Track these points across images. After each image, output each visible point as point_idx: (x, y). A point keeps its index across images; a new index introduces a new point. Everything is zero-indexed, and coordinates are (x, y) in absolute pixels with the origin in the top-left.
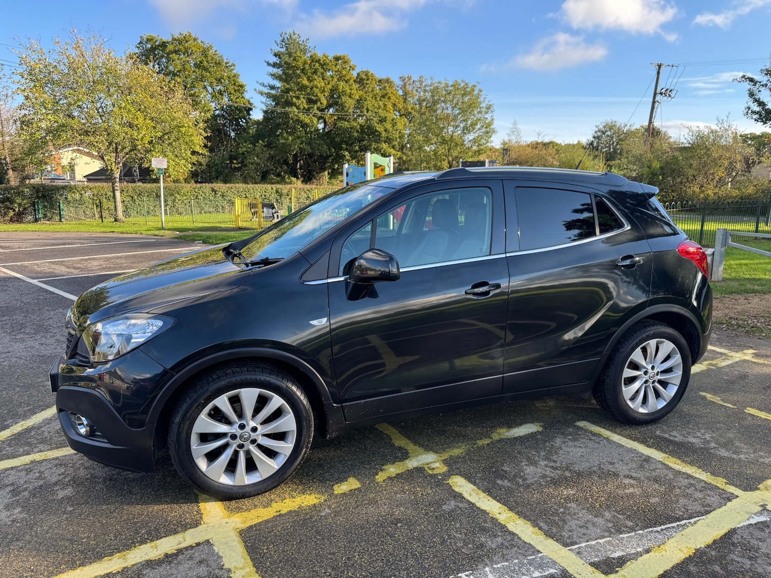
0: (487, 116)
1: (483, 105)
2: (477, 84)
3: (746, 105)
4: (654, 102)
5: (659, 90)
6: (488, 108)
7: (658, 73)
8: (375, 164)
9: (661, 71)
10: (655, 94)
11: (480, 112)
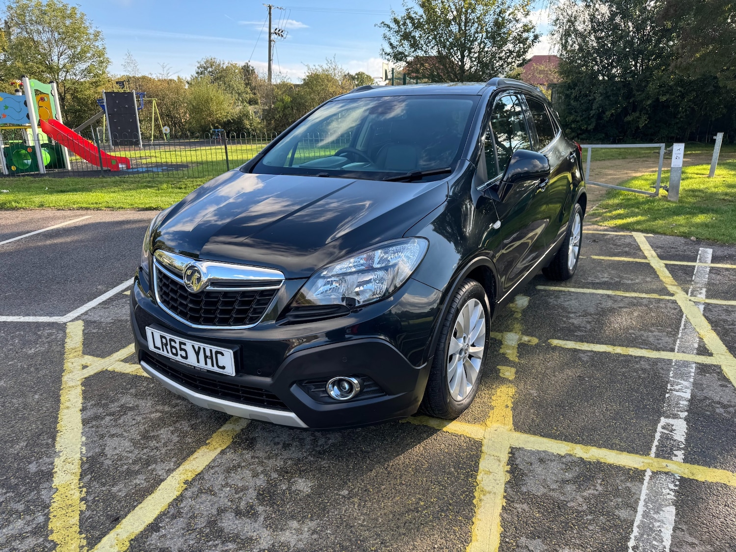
0: (97, 44)
1: (91, 31)
2: (77, 7)
3: (381, 48)
4: (270, 41)
5: (272, 31)
6: (97, 35)
7: (270, 14)
8: (36, 91)
9: (272, 12)
10: (270, 34)
11: (88, 39)
